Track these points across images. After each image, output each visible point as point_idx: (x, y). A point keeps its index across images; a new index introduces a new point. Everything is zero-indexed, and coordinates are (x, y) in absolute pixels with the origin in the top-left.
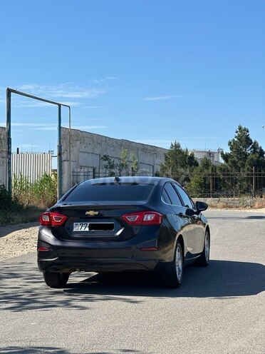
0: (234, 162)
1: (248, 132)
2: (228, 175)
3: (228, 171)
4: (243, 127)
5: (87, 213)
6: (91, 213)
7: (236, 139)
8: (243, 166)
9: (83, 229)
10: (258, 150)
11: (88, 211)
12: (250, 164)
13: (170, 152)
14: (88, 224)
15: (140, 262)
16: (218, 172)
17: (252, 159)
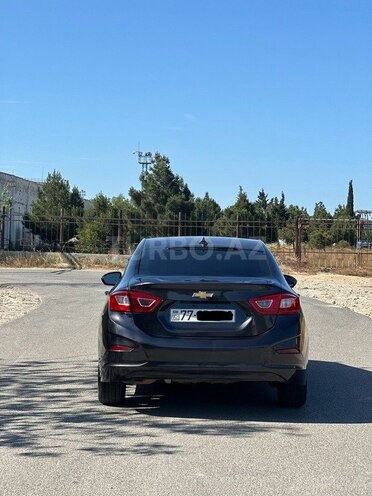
0: (148, 205)
1: (168, 162)
2: (138, 222)
3: (139, 217)
4: (162, 155)
5: (195, 295)
6: (202, 295)
7: (151, 172)
8: (162, 211)
9: (186, 319)
10: (182, 189)
11: (197, 291)
12: (171, 209)
13: (45, 186)
14: (195, 311)
15: (276, 371)
16: (126, 218)
17: (174, 202)
